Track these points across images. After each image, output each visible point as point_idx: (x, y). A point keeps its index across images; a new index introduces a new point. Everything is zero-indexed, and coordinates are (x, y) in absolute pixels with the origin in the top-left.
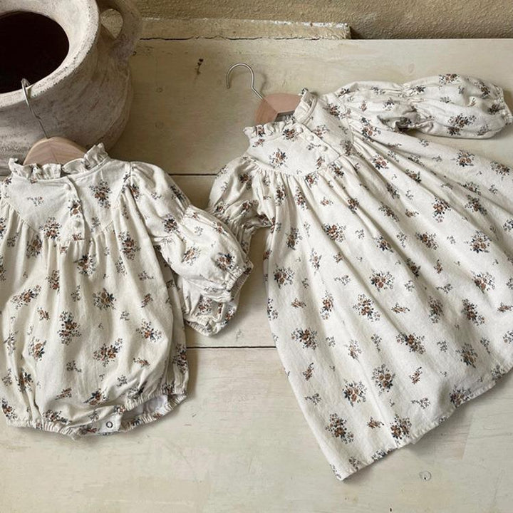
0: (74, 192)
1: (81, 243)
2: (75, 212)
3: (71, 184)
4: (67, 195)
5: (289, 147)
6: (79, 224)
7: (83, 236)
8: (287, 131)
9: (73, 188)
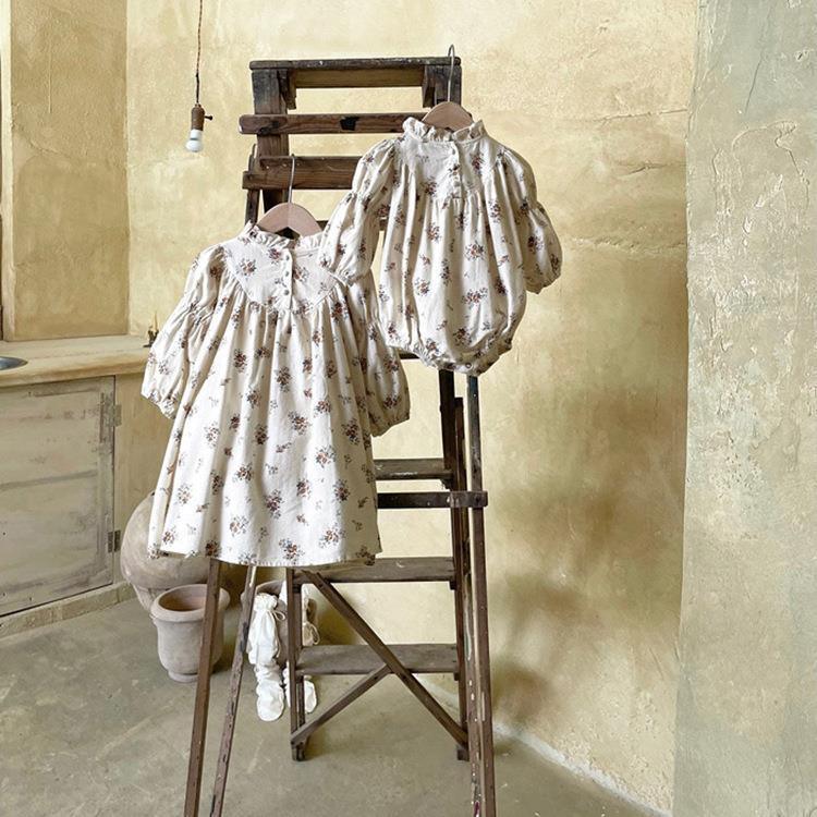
0: (457, 156)
1: (459, 201)
2: (455, 174)
3: (456, 148)
4: (449, 159)
5: (264, 265)
6: (457, 185)
7: (460, 195)
8: (274, 250)
9: (457, 153)
